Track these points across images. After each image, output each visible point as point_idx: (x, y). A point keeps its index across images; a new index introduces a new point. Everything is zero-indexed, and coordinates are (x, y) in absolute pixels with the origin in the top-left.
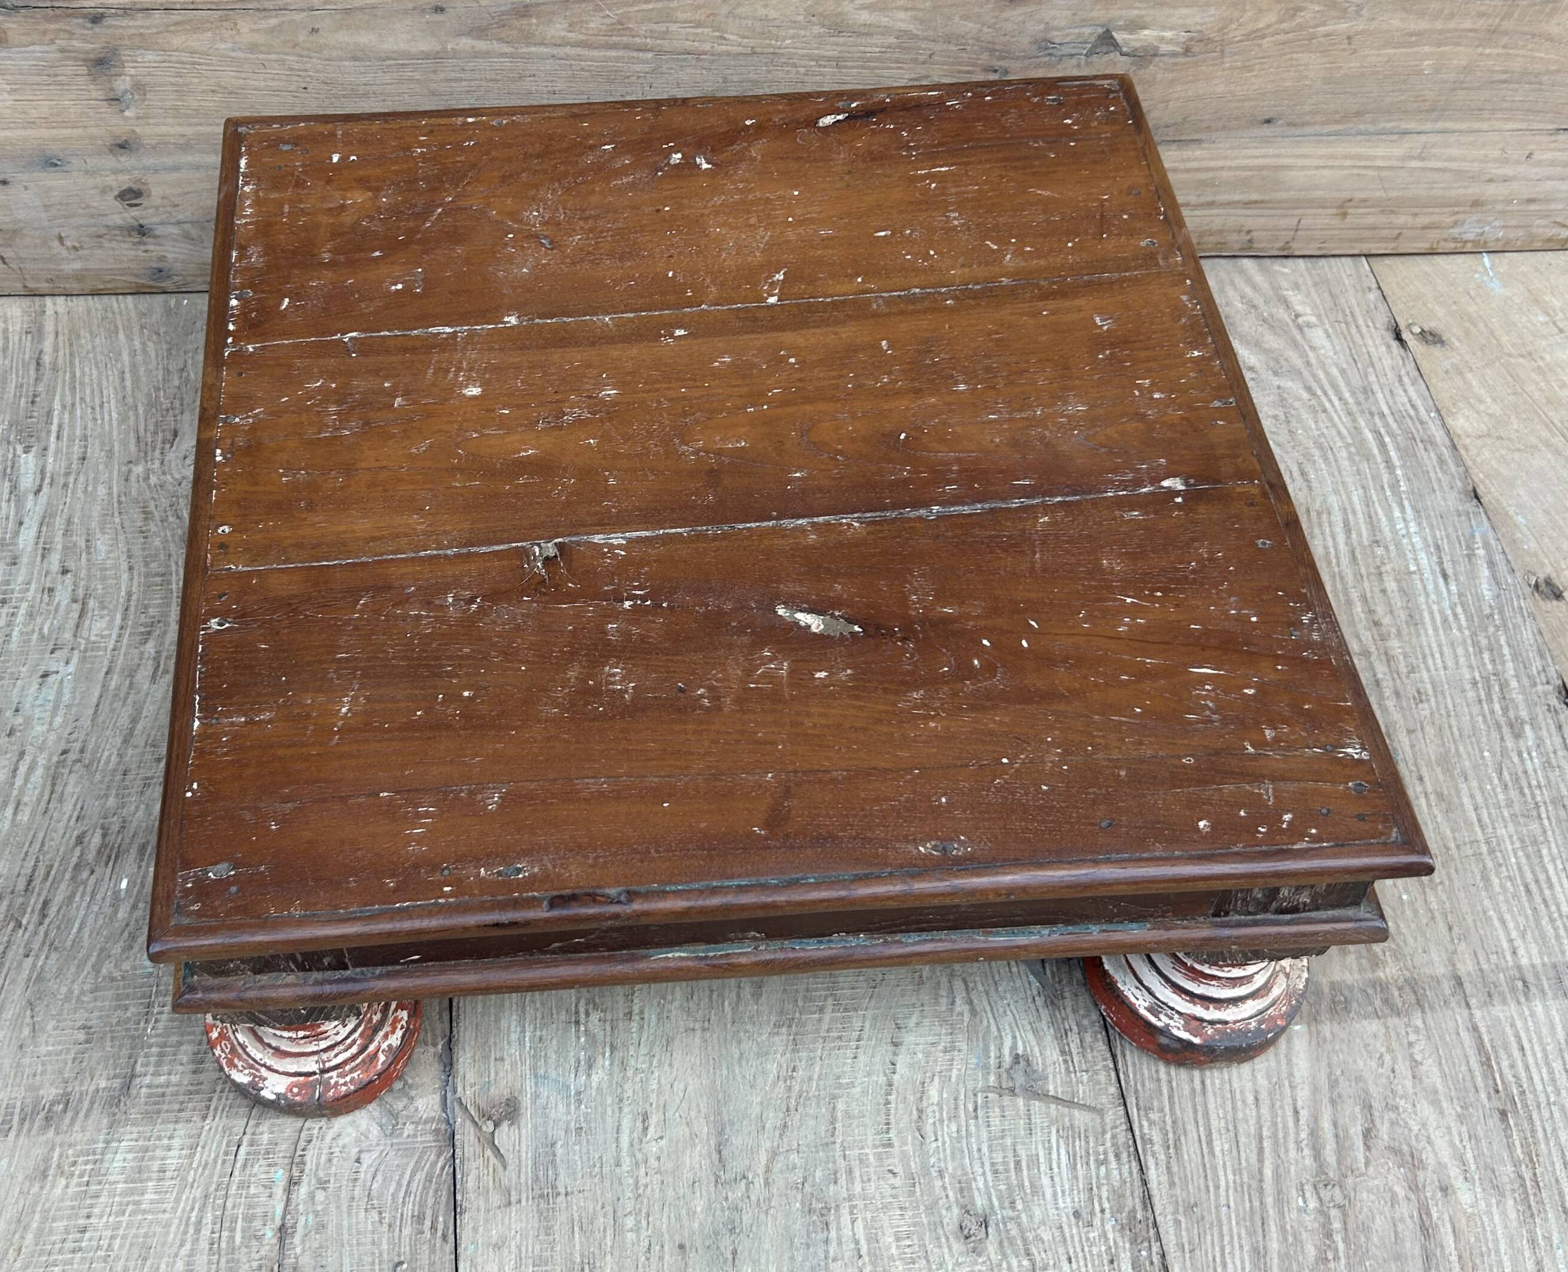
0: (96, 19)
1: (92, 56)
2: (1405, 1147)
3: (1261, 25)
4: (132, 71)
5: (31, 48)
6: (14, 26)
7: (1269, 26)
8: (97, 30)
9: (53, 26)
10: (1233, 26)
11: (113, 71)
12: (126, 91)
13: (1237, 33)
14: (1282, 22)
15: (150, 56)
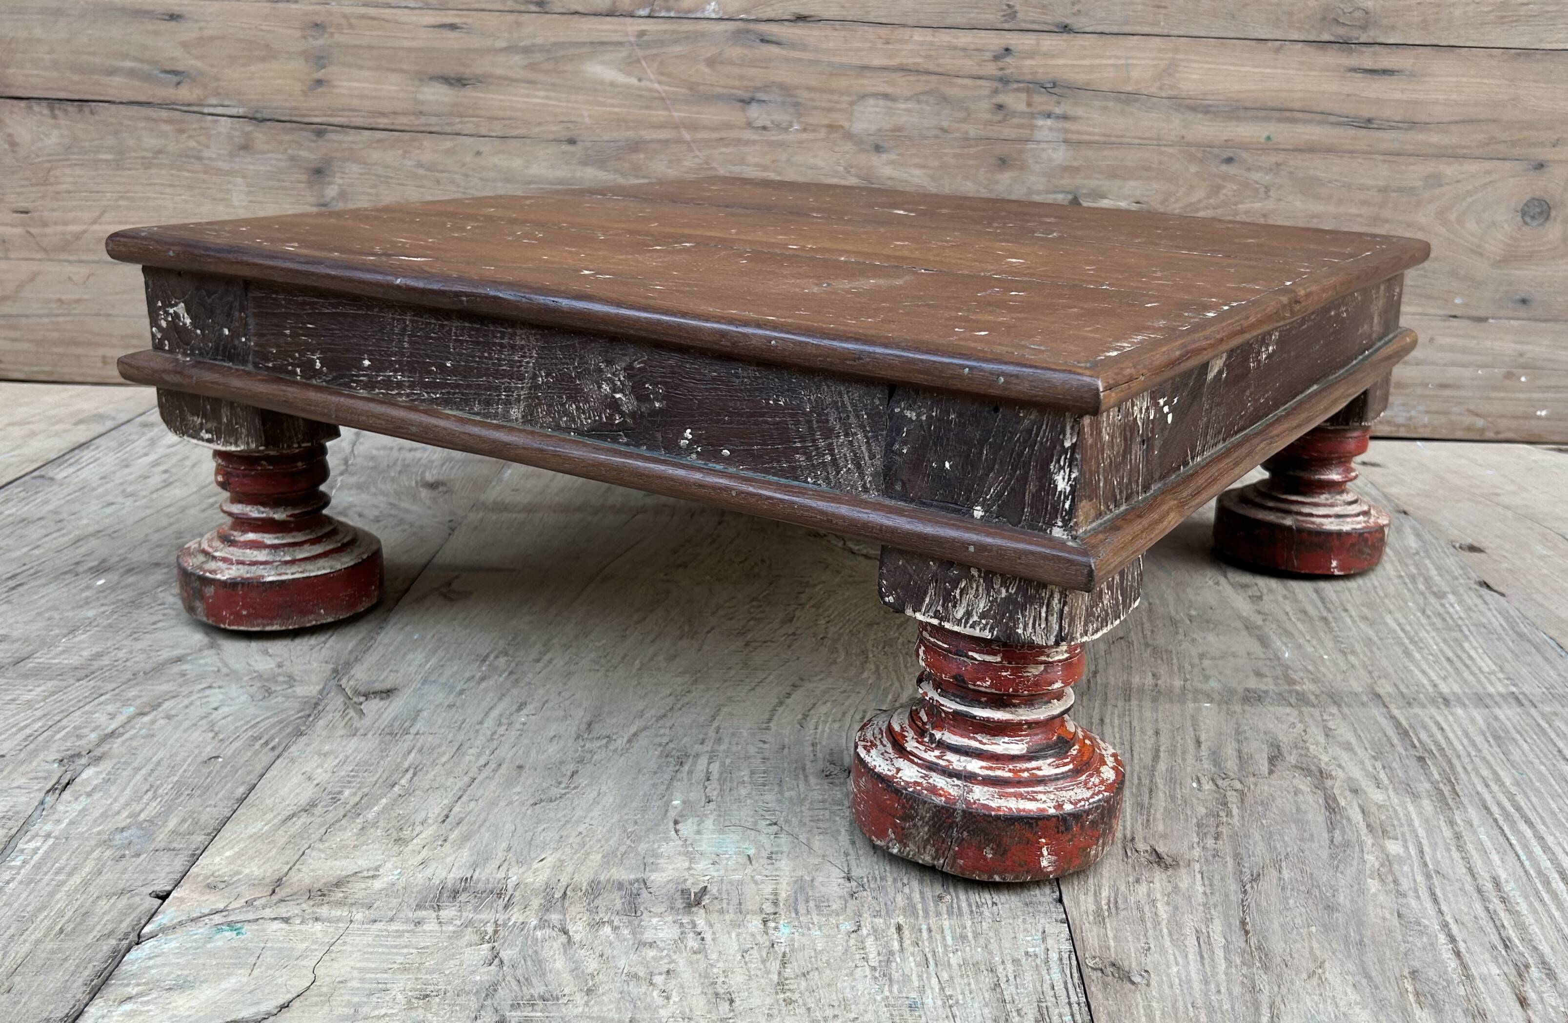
0: (320, 134)
1: (312, 166)
2: (1313, 768)
3: (1194, 200)
4: (340, 181)
5: (270, 155)
6: (260, 136)
7: (1200, 201)
8: (320, 143)
9: (288, 138)
10: (1172, 200)
11: (328, 179)
12: (333, 198)
13: (1177, 206)
14: (1210, 198)
15: (355, 168)
